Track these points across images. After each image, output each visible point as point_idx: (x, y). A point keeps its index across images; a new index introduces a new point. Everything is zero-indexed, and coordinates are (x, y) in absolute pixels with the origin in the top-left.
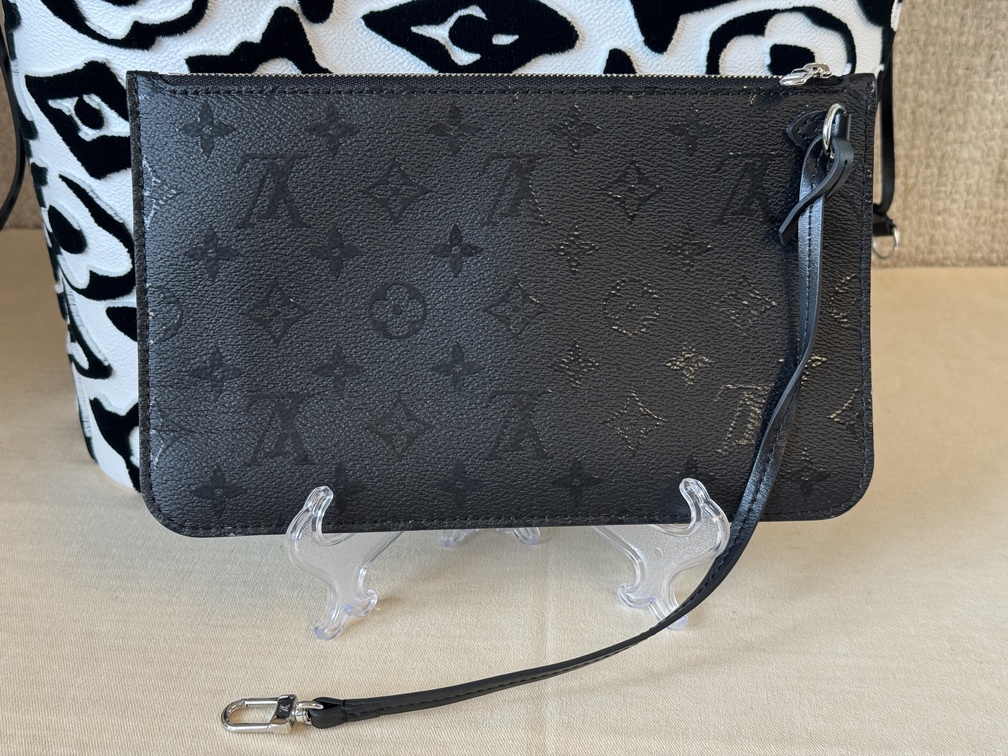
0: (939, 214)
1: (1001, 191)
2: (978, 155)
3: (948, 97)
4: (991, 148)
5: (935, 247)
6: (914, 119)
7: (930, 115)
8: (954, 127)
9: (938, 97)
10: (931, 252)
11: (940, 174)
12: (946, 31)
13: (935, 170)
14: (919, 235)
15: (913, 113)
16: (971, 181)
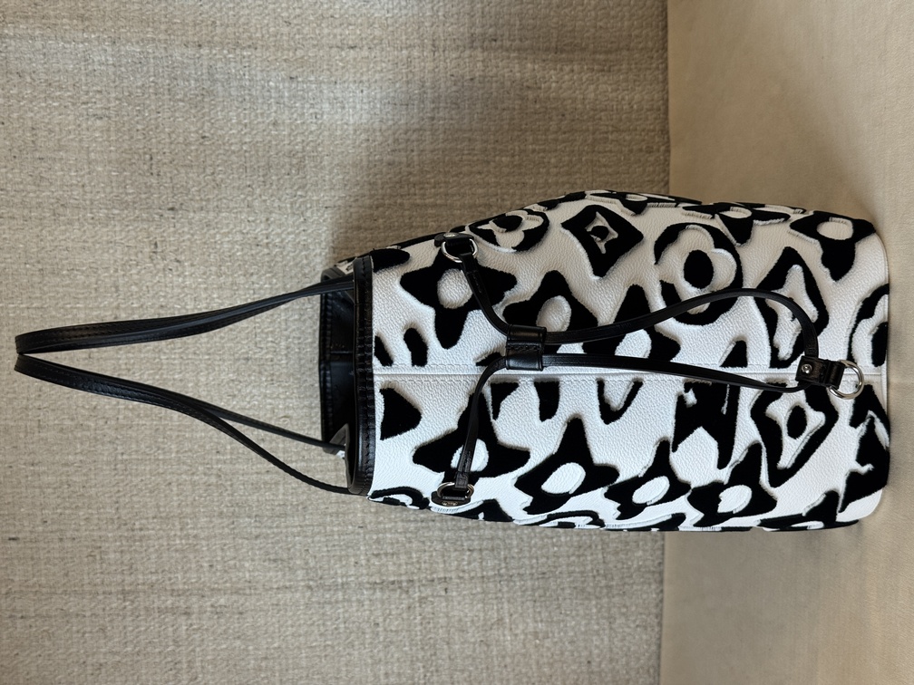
0: (632, 107)
1: (616, 68)
2: (592, 87)
3: (554, 113)
4: (587, 79)
5: (655, 107)
6: (569, 132)
7: (566, 122)
8: (573, 105)
9: (554, 118)
10: (659, 110)
11: (606, 110)
12: (512, 119)
13: (602, 114)
14: (647, 119)
15: (565, 133)
16: (610, 90)
